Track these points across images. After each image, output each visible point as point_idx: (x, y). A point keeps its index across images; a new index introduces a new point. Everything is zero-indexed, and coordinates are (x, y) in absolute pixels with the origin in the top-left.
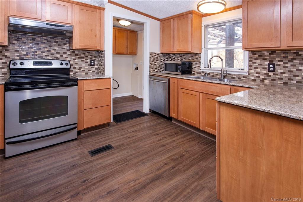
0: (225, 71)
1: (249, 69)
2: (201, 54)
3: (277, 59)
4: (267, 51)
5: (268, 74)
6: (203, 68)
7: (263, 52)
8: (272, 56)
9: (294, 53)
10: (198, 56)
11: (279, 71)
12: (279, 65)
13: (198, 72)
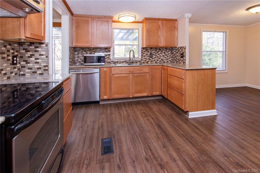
0: (131, 59)
1: (142, 57)
2: (111, 48)
3: (153, 52)
4: (149, 48)
5: (150, 59)
6: (112, 58)
7: (148, 48)
8: (151, 50)
9: (159, 49)
10: (108, 50)
11: (154, 57)
12: (154, 54)
13: (108, 62)
